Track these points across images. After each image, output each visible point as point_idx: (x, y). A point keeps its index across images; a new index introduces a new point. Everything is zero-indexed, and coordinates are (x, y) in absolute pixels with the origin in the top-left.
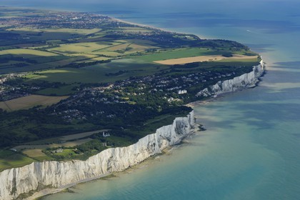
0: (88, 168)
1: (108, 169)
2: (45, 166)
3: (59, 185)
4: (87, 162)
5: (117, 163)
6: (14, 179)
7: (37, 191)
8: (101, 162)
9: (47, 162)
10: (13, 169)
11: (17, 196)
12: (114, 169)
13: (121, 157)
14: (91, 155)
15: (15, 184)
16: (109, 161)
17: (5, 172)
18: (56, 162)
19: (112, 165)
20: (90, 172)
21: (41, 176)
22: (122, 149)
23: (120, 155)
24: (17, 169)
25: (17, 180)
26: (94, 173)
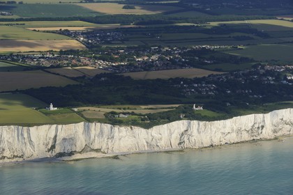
0: (151, 138)
1: (180, 144)
2: (95, 128)
3: (109, 151)
4: (150, 130)
5: (192, 139)
6: (56, 136)
7: (80, 153)
8: (171, 134)
9: (98, 124)
10: (55, 126)
11: (54, 154)
12: (187, 144)
13: (199, 133)
14: (158, 124)
15: (55, 142)
16: (182, 134)
17: (45, 127)
18: (109, 126)
19: (186, 139)
20: (154, 143)
21: (90, 138)
22: (202, 123)
23: (198, 130)
24: (60, 126)
25: (58, 138)
26: (159, 144)
